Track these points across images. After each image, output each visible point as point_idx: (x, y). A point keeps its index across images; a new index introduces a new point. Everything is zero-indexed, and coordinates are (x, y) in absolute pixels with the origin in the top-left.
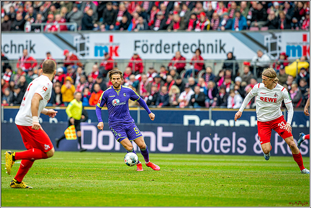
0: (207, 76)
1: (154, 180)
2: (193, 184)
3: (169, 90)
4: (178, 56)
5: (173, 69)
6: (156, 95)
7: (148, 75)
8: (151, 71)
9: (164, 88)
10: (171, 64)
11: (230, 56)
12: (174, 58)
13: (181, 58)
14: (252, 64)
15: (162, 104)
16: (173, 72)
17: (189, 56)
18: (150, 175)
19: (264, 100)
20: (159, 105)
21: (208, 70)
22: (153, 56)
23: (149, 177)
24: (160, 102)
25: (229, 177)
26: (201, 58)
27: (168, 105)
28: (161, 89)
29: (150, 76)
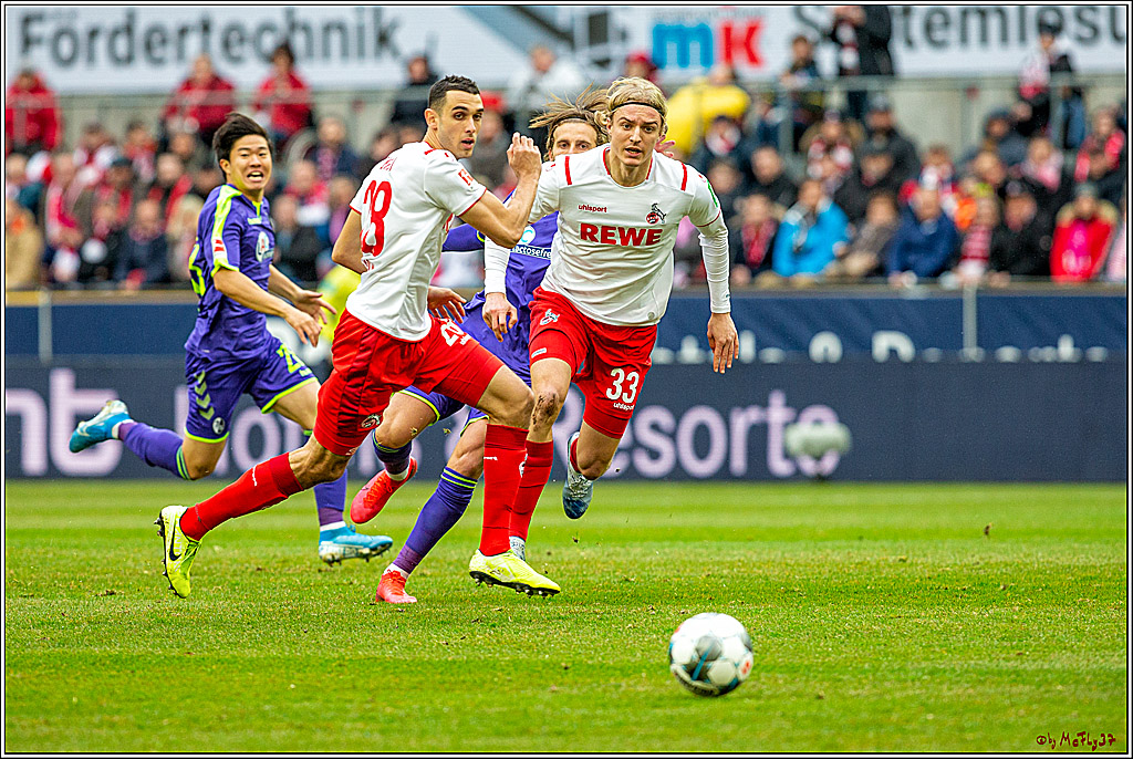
0: (327, 157)
1: (112, 593)
2: (278, 604)
3: (169, 214)
4: (202, 76)
5: (184, 129)
6: (116, 238)
7: (78, 156)
8: (94, 140)
9: (148, 210)
10: (173, 110)
11: (418, 69)
12: (188, 85)
13: (216, 83)
14: (511, 101)
15: (141, 275)
16: (183, 144)
17: (249, 75)
18: (96, 573)
19: (598, 236)
20: (125, 278)
21: (330, 130)
22: (97, 77)
23: (92, 580)
24: (133, 266)
25: (425, 572)
26: (296, 83)
27: (167, 280)
28: (134, 214)
29: (90, 159)
